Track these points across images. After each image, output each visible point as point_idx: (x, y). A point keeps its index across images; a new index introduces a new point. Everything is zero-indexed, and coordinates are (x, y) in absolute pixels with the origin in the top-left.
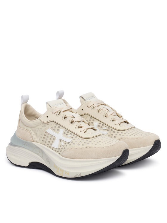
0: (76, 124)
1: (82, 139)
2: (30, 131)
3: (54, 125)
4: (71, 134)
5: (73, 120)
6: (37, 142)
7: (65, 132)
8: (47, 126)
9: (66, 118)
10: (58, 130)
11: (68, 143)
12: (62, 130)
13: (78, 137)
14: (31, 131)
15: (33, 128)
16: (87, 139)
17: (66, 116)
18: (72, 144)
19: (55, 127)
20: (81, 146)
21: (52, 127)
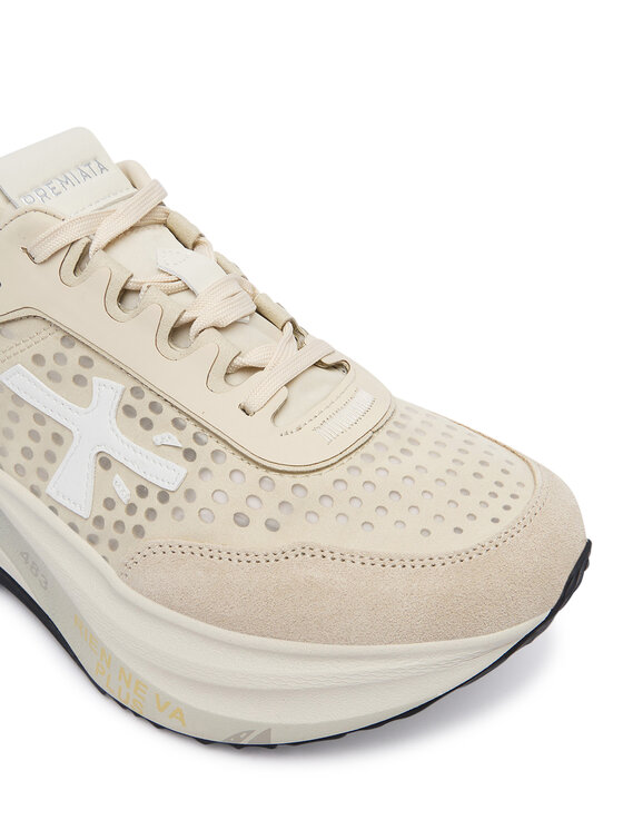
0: (208, 349)
1: (262, 472)
3: (50, 345)
4: (175, 422)
5: (186, 318)
7: (130, 400)
9: (131, 300)
10: (79, 380)
11: (164, 496)
12: (108, 390)
13: (234, 461)
16: (300, 479)
17: (131, 286)
18: (191, 510)
19: (59, 358)
20: (256, 538)
21: (38, 359)
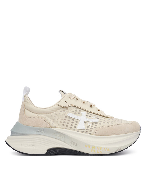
2: (45, 117)
3: (74, 109)
4: (94, 115)
6: (56, 127)
7: (87, 114)
8: (66, 111)
10: (79, 113)
12: (84, 113)
14: (47, 118)
15: (48, 114)
19: (76, 111)
21: (73, 112)
